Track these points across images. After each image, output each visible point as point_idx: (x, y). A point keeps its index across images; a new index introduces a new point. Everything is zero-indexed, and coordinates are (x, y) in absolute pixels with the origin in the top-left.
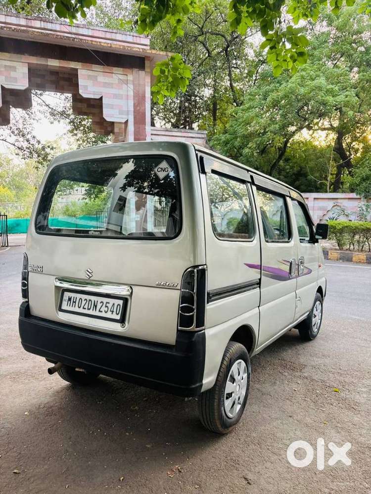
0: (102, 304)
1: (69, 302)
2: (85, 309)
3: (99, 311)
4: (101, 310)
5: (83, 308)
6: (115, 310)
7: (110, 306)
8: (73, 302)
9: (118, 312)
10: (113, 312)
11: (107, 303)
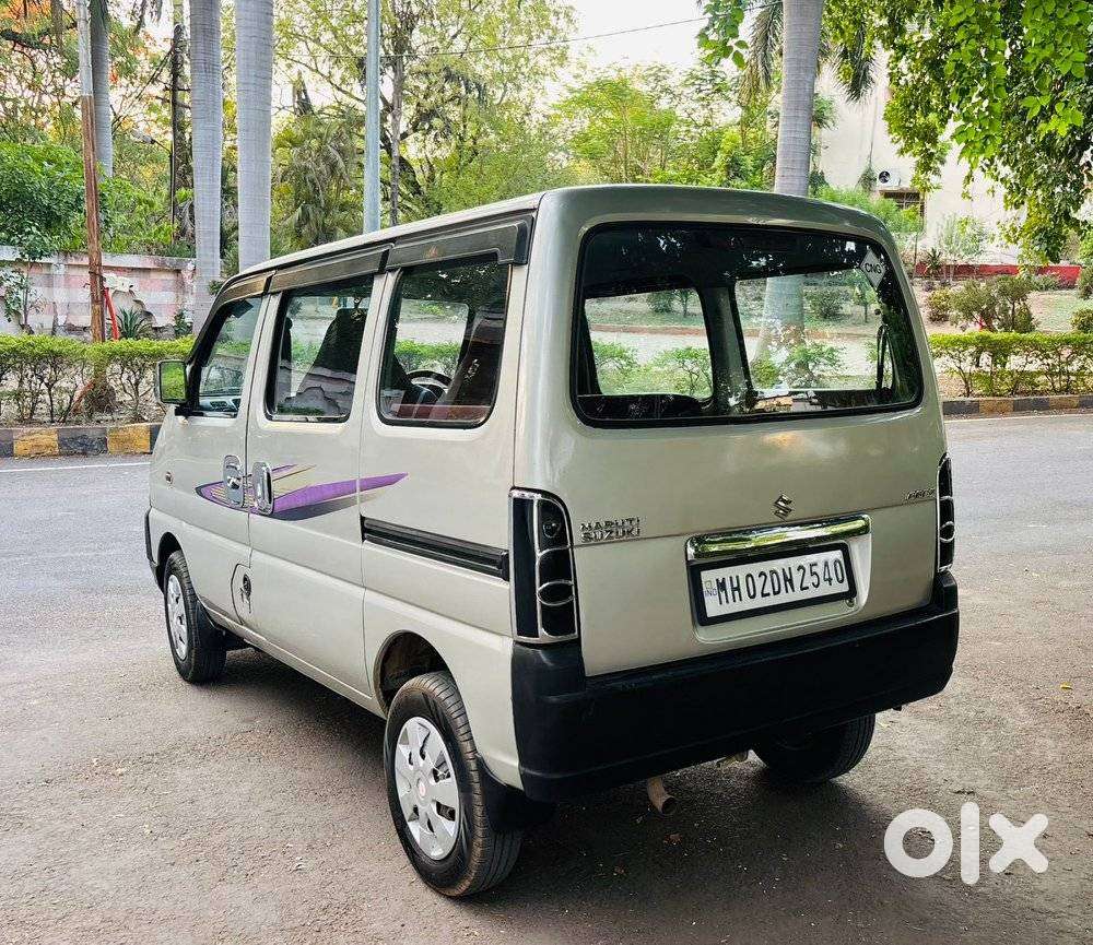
0: (802, 571)
1: (723, 594)
2: (768, 595)
3: (802, 589)
4: (804, 586)
5: (763, 595)
6: (833, 576)
7: (819, 569)
8: (734, 589)
9: (840, 577)
10: (830, 580)
11: (811, 565)
